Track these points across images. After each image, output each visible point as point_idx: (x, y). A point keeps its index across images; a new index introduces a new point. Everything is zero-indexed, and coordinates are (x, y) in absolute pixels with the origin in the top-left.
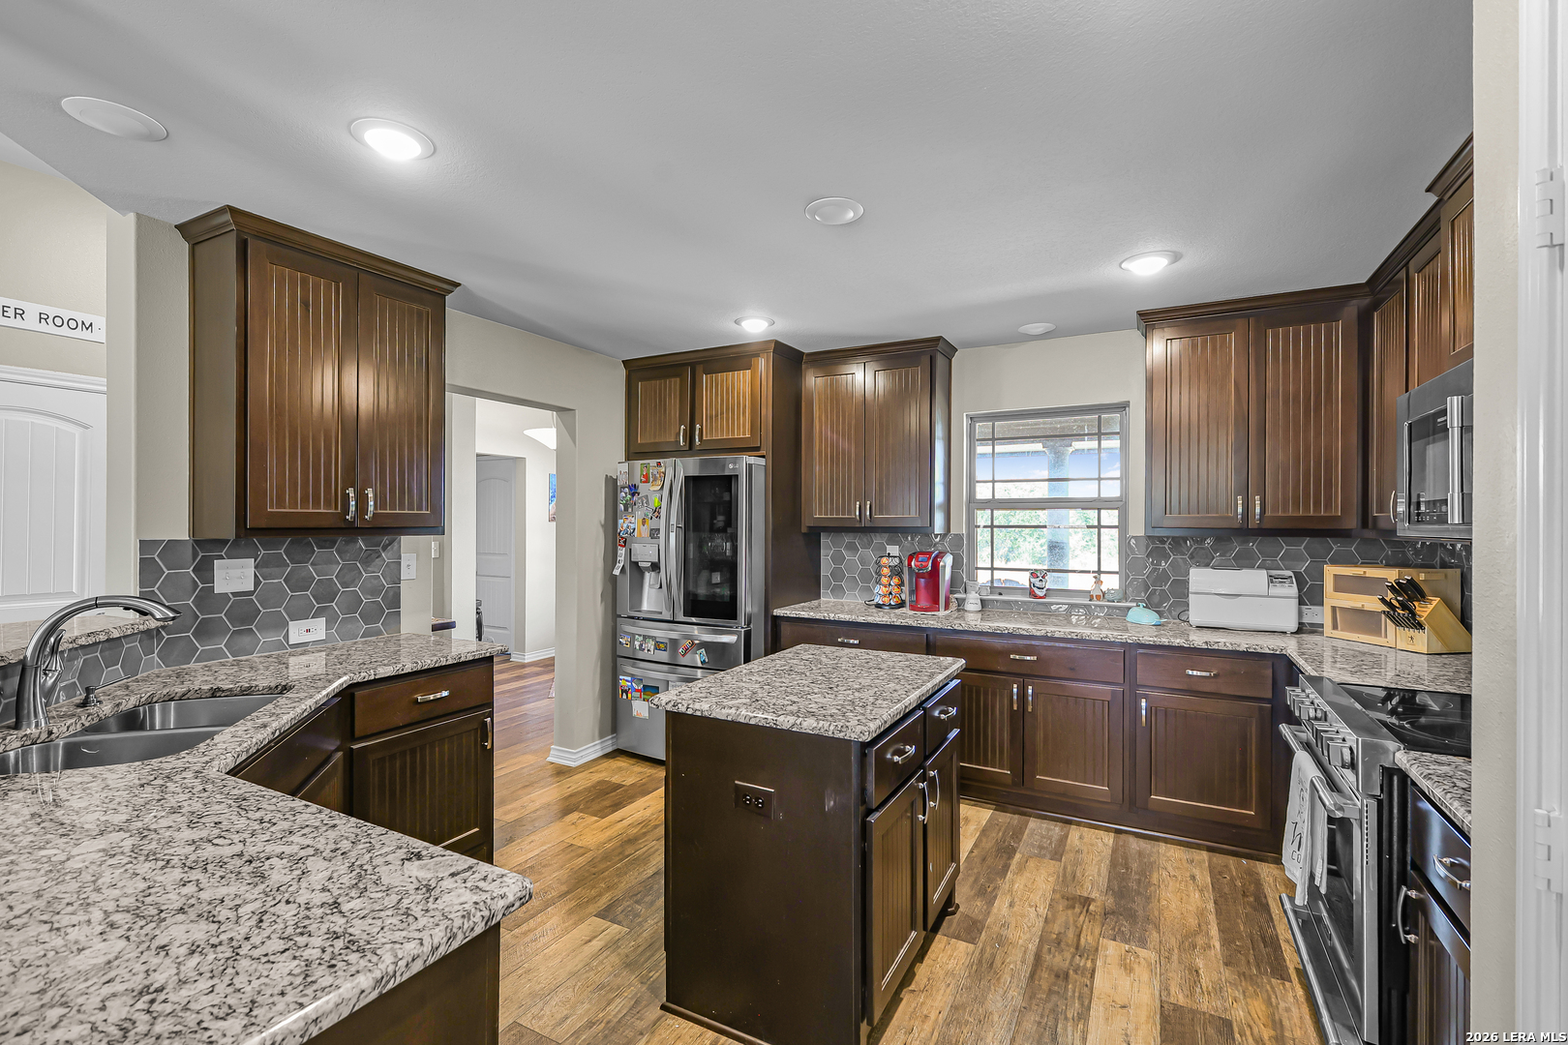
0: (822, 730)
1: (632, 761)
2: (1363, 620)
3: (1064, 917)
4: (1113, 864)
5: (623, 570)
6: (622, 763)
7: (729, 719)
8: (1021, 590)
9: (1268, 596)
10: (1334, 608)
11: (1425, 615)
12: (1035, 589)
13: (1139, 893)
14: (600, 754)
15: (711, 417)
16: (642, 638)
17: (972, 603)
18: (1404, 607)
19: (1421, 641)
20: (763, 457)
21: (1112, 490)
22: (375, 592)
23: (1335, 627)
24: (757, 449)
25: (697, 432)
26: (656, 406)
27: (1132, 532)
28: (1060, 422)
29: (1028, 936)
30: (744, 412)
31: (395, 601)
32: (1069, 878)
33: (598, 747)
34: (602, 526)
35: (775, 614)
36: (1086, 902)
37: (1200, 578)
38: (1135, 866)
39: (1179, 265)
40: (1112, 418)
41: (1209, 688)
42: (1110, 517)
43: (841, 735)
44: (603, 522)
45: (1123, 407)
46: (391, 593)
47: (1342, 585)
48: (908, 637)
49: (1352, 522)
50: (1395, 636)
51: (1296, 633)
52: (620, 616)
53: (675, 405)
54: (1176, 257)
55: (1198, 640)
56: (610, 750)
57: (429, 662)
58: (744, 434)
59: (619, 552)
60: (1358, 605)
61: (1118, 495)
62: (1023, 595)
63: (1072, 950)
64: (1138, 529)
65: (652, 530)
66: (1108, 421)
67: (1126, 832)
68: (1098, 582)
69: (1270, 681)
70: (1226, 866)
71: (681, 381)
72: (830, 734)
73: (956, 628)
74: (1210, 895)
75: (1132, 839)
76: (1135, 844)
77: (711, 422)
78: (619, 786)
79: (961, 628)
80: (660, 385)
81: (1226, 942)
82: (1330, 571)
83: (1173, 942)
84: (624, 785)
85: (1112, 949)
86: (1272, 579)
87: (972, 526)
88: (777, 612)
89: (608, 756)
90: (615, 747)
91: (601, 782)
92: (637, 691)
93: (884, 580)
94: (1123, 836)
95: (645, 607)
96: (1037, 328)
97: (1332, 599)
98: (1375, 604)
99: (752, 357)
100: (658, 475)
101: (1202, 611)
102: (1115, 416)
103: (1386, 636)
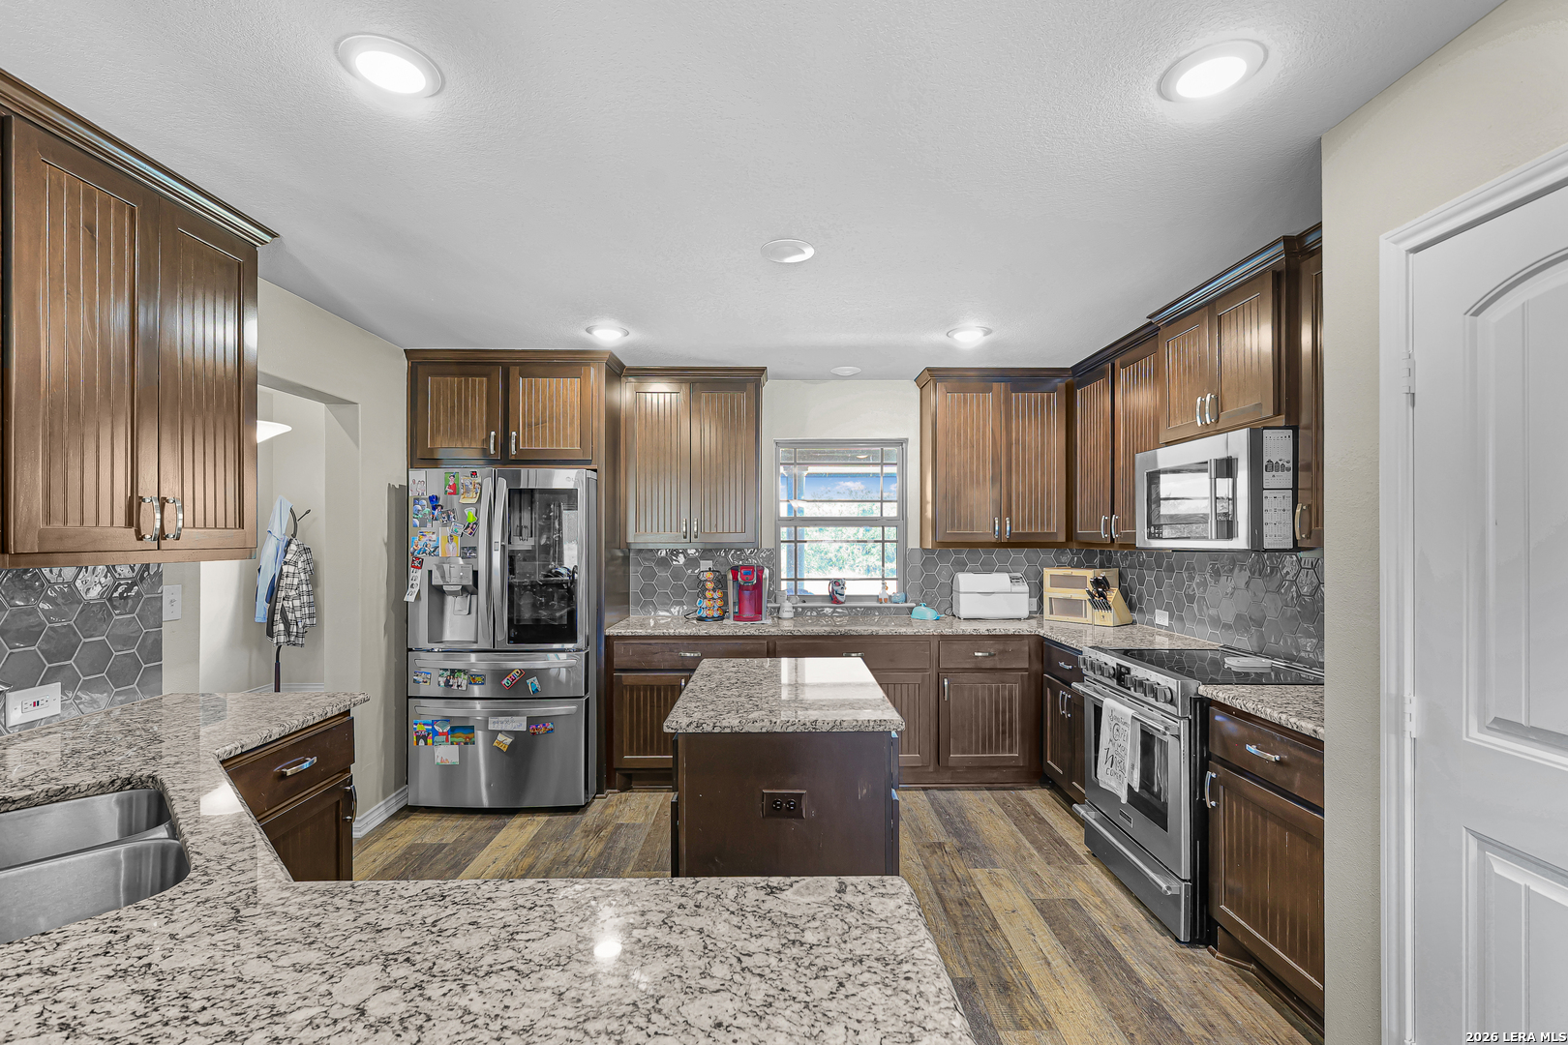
0: (862, 727)
1: (435, 817)
2: (1071, 607)
3: (934, 861)
4: (939, 814)
5: (418, 597)
6: (419, 822)
7: (764, 730)
8: (822, 598)
9: (1011, 593)
10: (1051, 599)
11: (1112, 600)
12: (837, 596)
13: (968, 831)
14: (385, 817)
15: (530, 425)
16: (449, 673)
17: (787, 611)
18: (1101, 595)
19: (1109, 618)
20: (595, 471)
21: (891, 510)
22: (127, 641)
23: (1051, 613)
24: (589, 462)
25: (513, 441)
26: (453, 407)
27: (910, 546)
28: (850, 452)
29: (922, 882)
30: (572, 423)
31: (155, 651)
32: (918, 831)
33: (383, 809)
34: (385, 544)
35: (607, 634)
36: (941, 845)
37: (966, 581)
38: (951, 811)
39: (988, 337)
40: (891, 451)
41: (989, 664)
42: (891, 533)
43: (881, 729)
44: (386, 540)
45: (901, 443)
46: (150, 641)
47: (1058, 582)
48: (750, 645)
49: (1062, 538)
50: (1093, 616)
51: (1027, 619)
52: (411, 650)
53: (480, 409)
54: (988, 332)
55: (968, 628)
56: (394, 810)
57: (296, 722)
58: (572, 445)
59: (411, 575)
60: (1068, 596)
61: (896, 515)
62: (823, 601)
63: (957, 883)
64: (914, 543)
65: (463, 548)
66: (888, 453)
67: (930, 788)
68: (885, 587)
69: (1027, 656)
70: (1004, 798)
71: (488, 381)
72: (871, 729)
73: (795, 633)
74: (1009, 821)
75: (936, 792)
76: (942, 796)
77: (530, 431)
78: (441, 847)
79: (799, 634)
80: (460, 383)
81: (1039, 849)
82: (1048, 572)
83: (1011, 859)
84: (446, 845)
85: (980, 875)
86: (1012, 579)
87: (778, 541)
88: (610, 631)
89: (395, 817)
90: (401, 805)
91: (412, 847)
92: (442, 734)
93: (709, 594)
94: (929, 791)
95: (448, 636)
96: (847, 370)
97: (1050, 592)
98: (1081, 594)
99: (581, 364)
100: (471, 487)
101: (967, 606)
102: (895, 450)
103: (1086, 616)
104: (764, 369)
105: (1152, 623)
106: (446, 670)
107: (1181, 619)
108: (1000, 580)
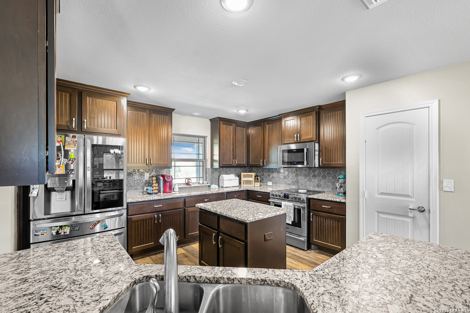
2: (249, 182)
9: (235, 179)
11: (259, 180)
12: (190, 183)
16: (58, 228)
17: (176, 189)
18: (257, 179)
23: (243, 184)
25: (85, 124)
27: (208, 167)
28: (190, 138)
45: (204, 137)
47: (244, 176)
49: (246, 165)
51: (237, 186)
52: (31, 220)
53: (65, 107)
60: (248, 180)
61: (203, 158)
62: (183, 185)
65: (67, 170)
66: (201, 140)
82: (242, 174)
86: (235, 176)
93: (154, 185)
95: (52, 211)
96: (196, 114)
97: (243, 179)
98: (252, 179)
99: (116, 96)
100: (72, 142)
101: (226, 184)
102: (203, 139)
103: (252, 184)
104: (173, 110)
105: (267, 185)
106: (57, 226)
107: (276, 183)
108: (232, 176)
